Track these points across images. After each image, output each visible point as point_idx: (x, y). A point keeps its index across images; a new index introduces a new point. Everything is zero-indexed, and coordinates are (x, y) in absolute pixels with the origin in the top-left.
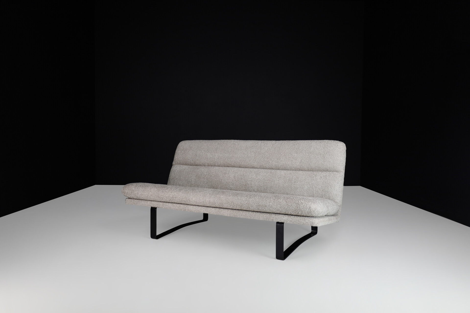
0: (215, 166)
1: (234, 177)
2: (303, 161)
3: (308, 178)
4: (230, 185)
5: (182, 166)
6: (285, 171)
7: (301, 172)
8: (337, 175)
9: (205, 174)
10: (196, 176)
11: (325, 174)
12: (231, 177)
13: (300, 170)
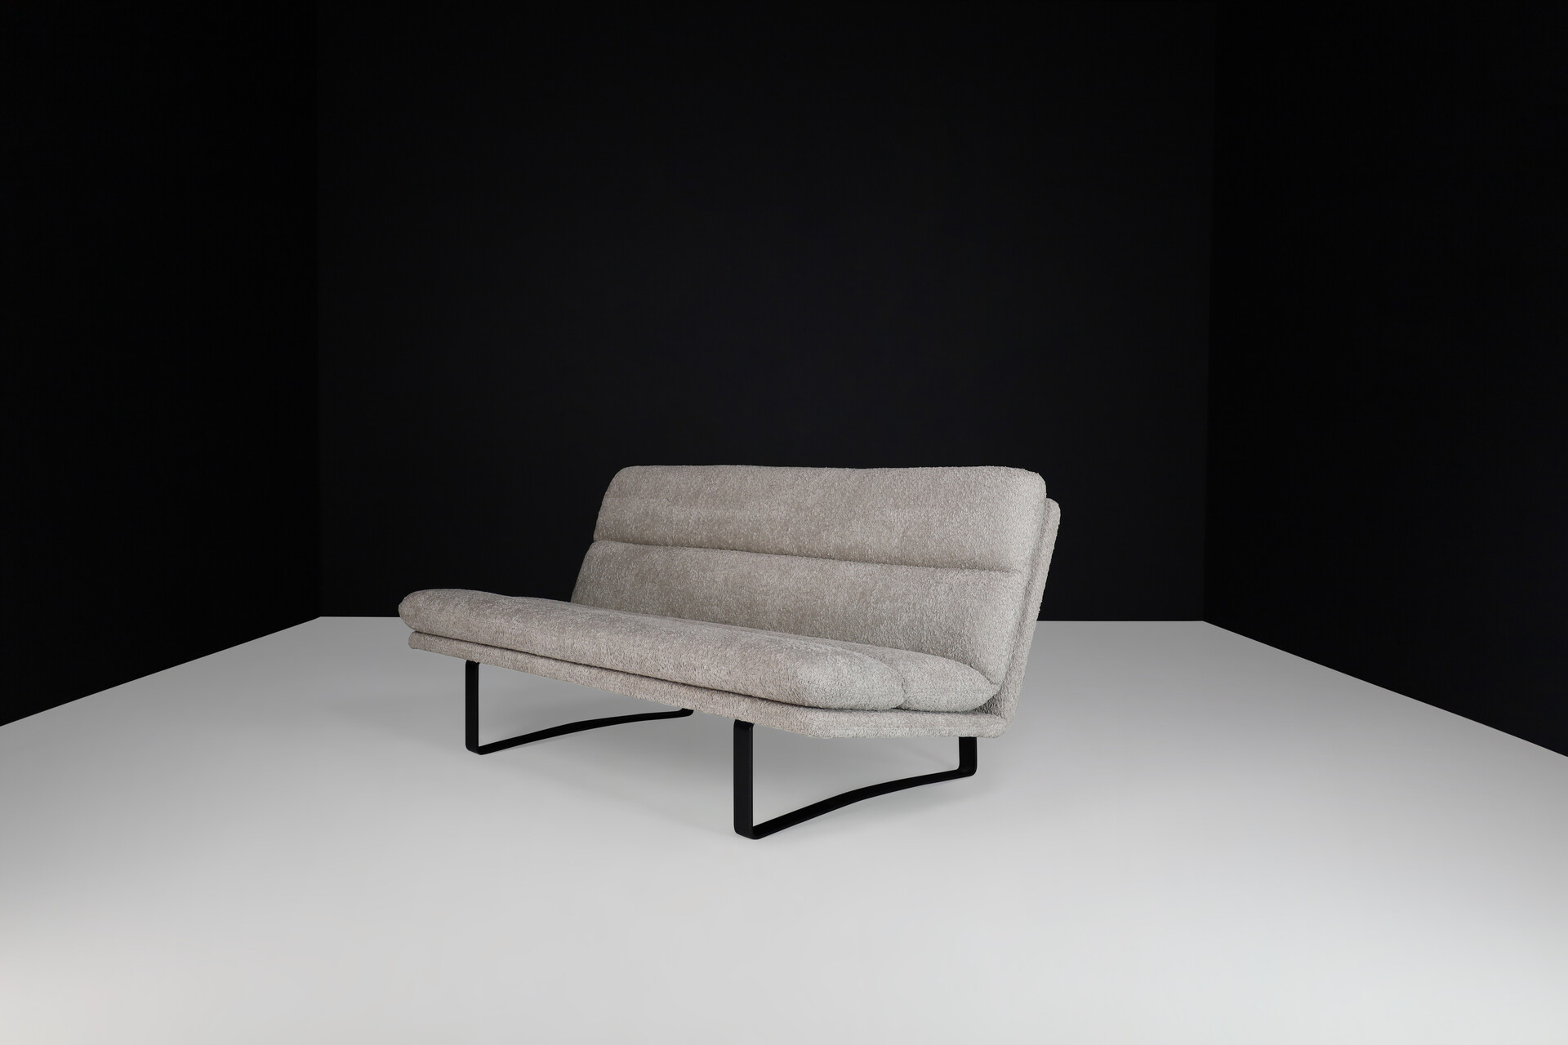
0: (689, 546)
1: (726, 580)
2: (909, 533)
3: (915, 591)
4: (712, 605)
5: (613, 543)
6: (861, 566)
7: (904, 568)
8: (1001, 580)
9: (659, 568)
10: (637, 575)
11: (963, 580)
12: (717, 580)
13: (902, 562)
